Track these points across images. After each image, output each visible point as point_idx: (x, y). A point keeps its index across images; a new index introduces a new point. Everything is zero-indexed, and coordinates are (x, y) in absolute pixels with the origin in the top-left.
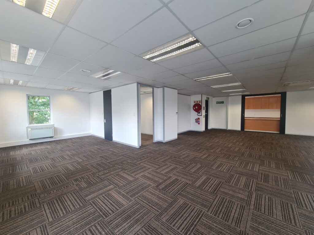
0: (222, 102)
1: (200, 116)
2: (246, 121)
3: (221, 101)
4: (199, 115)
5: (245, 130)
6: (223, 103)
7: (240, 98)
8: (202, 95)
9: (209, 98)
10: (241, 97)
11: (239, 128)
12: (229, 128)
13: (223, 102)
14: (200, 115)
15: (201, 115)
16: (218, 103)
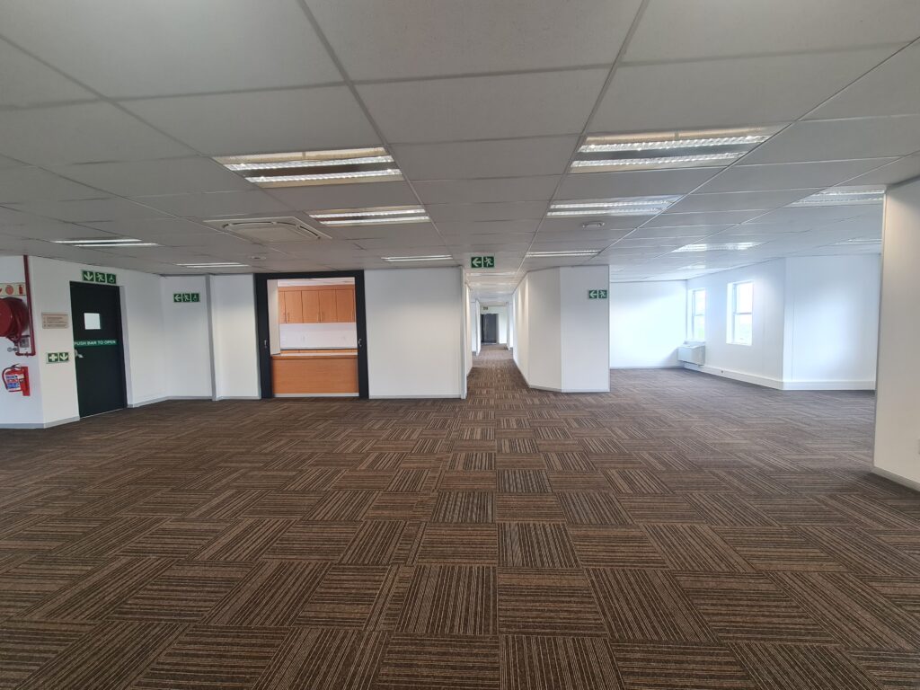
0: (193, 295)
1: (27, 354)
2: (278, 365)
3: (191, 291)
4: (22, 350)
5: (278, 395)
6: (198, 300)
7: (248, 283)
8: (31, 259)
9: (114, 276)
10: (250, 279)
11: (252, 390)
12: (222, 393)
13: (197, 295)
14: (29, 350)
15: (33, 353)
16: (180, 301)
